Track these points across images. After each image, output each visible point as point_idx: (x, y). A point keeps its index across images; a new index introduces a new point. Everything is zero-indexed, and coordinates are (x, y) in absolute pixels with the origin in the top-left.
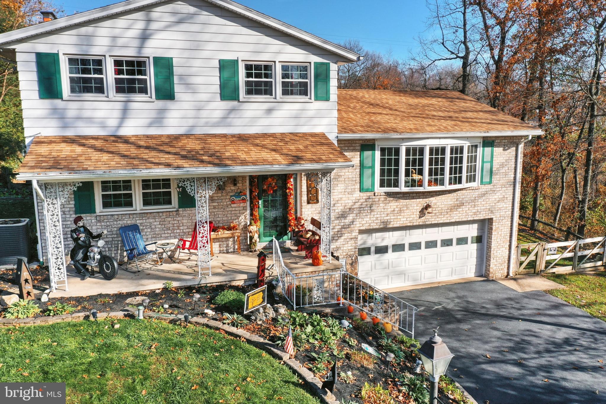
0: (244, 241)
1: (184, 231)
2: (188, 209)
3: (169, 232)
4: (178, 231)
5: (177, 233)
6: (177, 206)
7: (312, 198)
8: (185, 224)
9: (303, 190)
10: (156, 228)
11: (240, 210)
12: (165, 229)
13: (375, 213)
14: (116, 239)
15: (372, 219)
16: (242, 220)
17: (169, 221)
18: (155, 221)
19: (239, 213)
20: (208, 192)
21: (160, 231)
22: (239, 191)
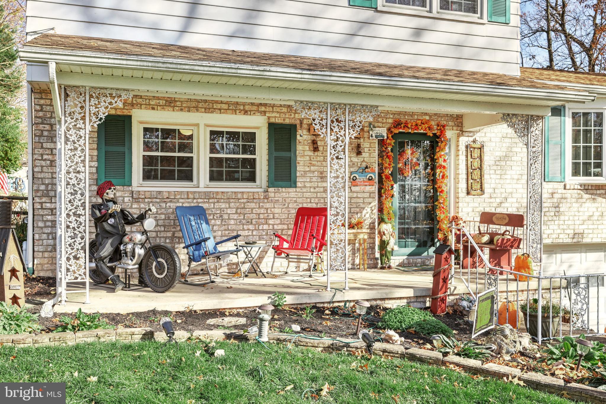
0: (370, 251)
1: (276, 227)
2: (284, 189)
3: (251, 227)
4: (266, 227)
5: (263, 230)
6: (264, 183)
7: (474, 187)
8: (276, 216)
9: (460, 172)
10: (229, 219)
11: (364, 198)
12: (244, 221)
13: (567, 218)
14: (162, 234)
15: (561, 227)
16: (367, 216)
17: (252, 209)
18: (230, 207)
19: (364, 203)
20: (349, 133)
21: (236, 224)
22: (364, 165)
